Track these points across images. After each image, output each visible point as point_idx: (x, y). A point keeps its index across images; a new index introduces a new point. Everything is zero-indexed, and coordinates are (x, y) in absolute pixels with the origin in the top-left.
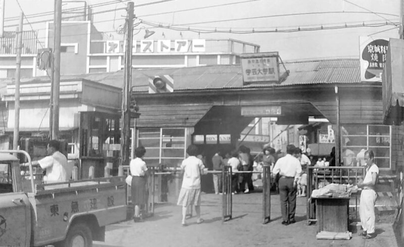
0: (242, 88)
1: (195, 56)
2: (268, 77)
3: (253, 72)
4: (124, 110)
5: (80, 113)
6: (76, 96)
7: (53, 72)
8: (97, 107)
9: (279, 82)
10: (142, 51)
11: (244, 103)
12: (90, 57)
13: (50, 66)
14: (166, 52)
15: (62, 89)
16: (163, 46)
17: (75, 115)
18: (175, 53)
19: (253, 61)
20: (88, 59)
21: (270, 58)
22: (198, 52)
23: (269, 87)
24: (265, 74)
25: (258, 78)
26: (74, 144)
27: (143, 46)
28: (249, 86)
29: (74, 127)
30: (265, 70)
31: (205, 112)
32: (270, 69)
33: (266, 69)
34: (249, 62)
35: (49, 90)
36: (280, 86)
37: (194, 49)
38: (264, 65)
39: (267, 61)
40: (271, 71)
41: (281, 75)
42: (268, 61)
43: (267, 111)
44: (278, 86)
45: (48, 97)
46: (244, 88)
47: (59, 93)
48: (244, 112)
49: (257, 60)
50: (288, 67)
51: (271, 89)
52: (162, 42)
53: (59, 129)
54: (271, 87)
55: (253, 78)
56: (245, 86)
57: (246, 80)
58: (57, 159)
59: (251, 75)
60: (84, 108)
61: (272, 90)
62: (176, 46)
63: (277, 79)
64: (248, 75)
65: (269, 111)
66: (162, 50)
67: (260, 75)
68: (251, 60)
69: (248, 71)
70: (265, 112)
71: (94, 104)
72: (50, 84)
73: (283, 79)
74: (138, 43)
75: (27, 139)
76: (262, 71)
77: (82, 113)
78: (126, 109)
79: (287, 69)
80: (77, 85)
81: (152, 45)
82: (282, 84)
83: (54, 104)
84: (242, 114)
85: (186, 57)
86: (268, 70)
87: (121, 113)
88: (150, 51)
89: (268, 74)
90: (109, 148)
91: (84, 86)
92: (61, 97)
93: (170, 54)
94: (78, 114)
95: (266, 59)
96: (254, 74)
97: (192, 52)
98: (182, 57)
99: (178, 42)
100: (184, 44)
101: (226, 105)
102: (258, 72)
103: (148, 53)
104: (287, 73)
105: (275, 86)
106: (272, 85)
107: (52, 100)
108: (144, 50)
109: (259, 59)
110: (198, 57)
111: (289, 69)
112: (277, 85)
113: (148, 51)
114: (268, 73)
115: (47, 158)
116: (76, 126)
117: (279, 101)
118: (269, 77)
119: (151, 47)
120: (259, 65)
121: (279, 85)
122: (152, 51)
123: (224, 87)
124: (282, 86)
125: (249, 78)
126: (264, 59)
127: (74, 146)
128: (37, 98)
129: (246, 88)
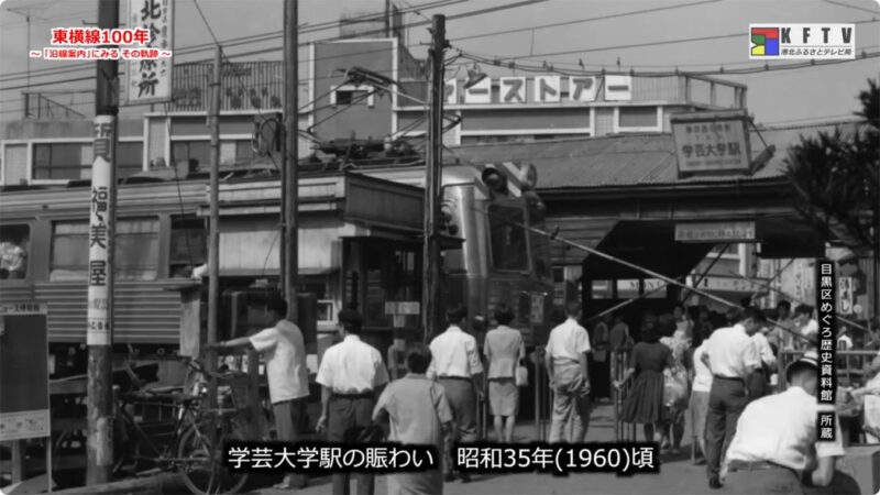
0: (675, 185)
1: (610, 109)
2: (728, 161)
3: (698, 152)
4: (428, 232)
5: (341, 240)
6: (334, 207)
7: (285, 159)
8: (373, 228)
9: (748, 172)
10: (502, 99)
11: (680, 215)
12: (401, 114)
13: (278, 149)
14: (552, 100)
15: (303, 192)
16: (545, 89)
17: (334, 244)
18: (570, 102)
19: (697, 129)
20: (394, 117)
21: (729, 123)
22: (616, 101)
23: (729, 182)
24: (722, 155)
25: (708, 163)
26: (333, 301)
27: (505, 90)
28: (688, 180)
29: (332, 268)
30: (721, 147)
31: (602, 234)
32: (730, 145)
33: (724, 145)
34: (689, 130)
35: (277, 193)
36: (751, 181)
37: (610, 95)
38: (719, 137)
39: (724, 129)
40: (734, 149)
41: (754, 157)
42: (727, 127)
43: (726, 231)
44: (747, 181)
45: (277, 209)
46: (679, 184)
47: (298, 201)
48: (681, 234)
49: (705, 128)
50: (771, 140)
51: (732, 185)
52: (542, 82)
53: (300, 273)
54: (733, 182)
55: (698, 163)
56: (682, 181)
57: (684, 168)
58: (285, 333)
59: (694, 158)
60: (349, 230)
61: (734, 188)
62: (572, 88)
63: (745, 165)
64: (689, 156)
65: (731, 231)
66: (543, 97)
67: (712, 157)
68: (693, 125)
69: (687, 150)
70: (722, 233)
71: (367, 222)
72: (279, 183)
73: (760, 165)
74: (495, 83)
75: (235, 294)
76: (715, 150)
77: (347, 241)
78: (432, 232)
79: (769, 145)
80: (334, 184)
81: (523, 88)
82: (759, 175)
83: (289, 224)
84: (677, 238)
85: (592, 113)
86: (727, 149)
87: (423, 238)
88: (519, 99)
89: (727, 156)
90: (397, 310)
91: (349, 186)
92: (302, 208)
93: (558, 105)
94: (338, 243)
95: (723, 123)
96: (698, 156)
97: (605, 101)
98: (583, 111)
99: (575, 81)
100: (588, 85)
101: (644, 219)
102: (706, 151)
103: (515, 104)
104: (770, 152)
105: (741, 181)
106: (736, 177)
107: (284, 215)
108: (508, 98)
109: (708, 125)
110: (617, 112)
111: (772, 143)
112: (745, 178)
113: (514, 100)
114: (727, 152)
115: (266, 332)
116: (335, 265)
117: (751, 211)
118: (730, 162)
119: (522, 92)
120: (708, 138)
121: (749, 178)
122: (524, 100)
123: (640, 181)
124: (756, 180)
125: (691, 164)
126: (718, 123)
127: (331, 304)
128: (260, 210)
129: (683, 184)
